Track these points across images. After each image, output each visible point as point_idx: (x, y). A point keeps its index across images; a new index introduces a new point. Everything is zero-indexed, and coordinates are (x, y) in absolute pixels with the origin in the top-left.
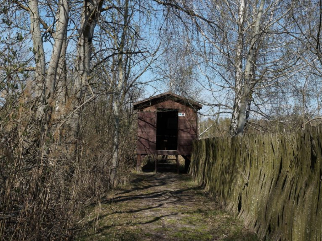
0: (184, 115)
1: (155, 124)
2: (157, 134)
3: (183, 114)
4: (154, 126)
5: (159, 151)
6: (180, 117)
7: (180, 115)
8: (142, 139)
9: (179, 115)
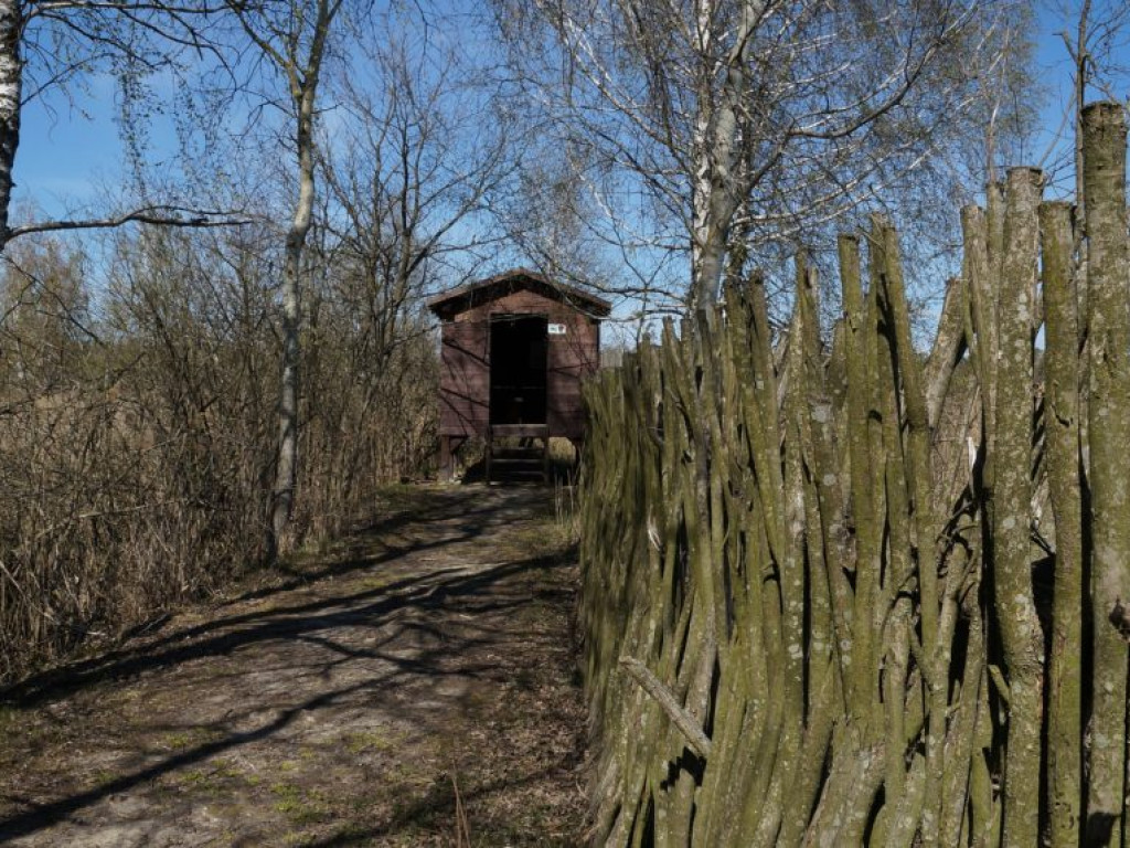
0: (564, 331)
1: (487, 357)
2: (493, 382)
3: (561, 328)
4: (483, 361)
5: (498, 426)
6: (554, 335)
7: (554, 329)
8: (453, 397)
9: (550, 331)
